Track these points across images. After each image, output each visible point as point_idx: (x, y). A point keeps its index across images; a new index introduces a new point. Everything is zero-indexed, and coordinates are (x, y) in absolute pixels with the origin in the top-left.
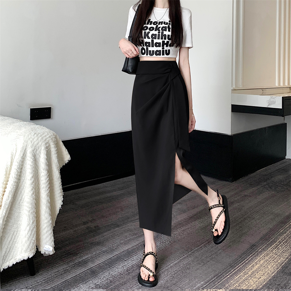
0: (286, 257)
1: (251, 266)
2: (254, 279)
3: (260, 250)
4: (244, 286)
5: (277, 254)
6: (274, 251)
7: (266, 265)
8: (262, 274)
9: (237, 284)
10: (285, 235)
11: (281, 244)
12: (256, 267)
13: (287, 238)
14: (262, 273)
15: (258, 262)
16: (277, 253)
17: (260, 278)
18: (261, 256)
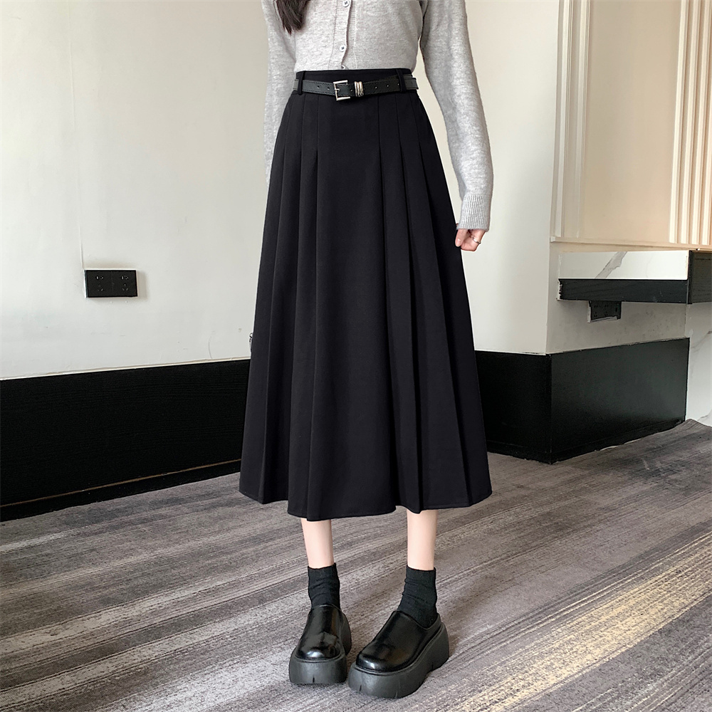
0: (693, 597)
1: (605, 606)
2: (614, 631)
3: (629, 581)
4: (590, 640)
5: (670, 591)
6: (663, 585)
7: (644, 607)
8: (634, 624)
9: (572, 636)
10: (690, 559)
11: (680, 575)
12: (619, 610)
13: (695, 566)
14: (633, 621)
15: (624, 601)
16: (670, 589)
17: (629, 630)
18: (632, 592)
